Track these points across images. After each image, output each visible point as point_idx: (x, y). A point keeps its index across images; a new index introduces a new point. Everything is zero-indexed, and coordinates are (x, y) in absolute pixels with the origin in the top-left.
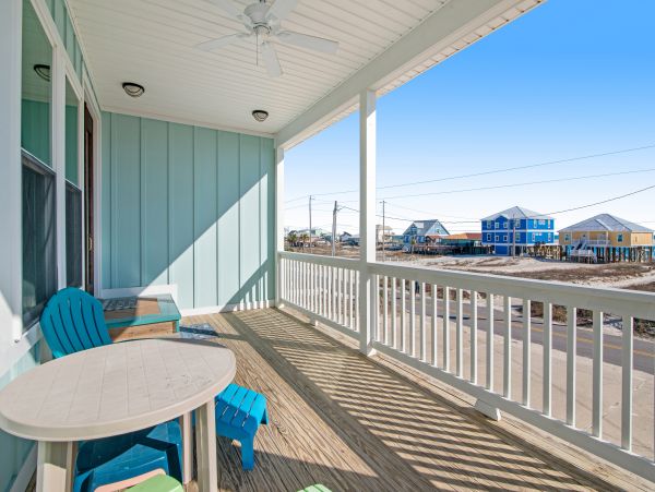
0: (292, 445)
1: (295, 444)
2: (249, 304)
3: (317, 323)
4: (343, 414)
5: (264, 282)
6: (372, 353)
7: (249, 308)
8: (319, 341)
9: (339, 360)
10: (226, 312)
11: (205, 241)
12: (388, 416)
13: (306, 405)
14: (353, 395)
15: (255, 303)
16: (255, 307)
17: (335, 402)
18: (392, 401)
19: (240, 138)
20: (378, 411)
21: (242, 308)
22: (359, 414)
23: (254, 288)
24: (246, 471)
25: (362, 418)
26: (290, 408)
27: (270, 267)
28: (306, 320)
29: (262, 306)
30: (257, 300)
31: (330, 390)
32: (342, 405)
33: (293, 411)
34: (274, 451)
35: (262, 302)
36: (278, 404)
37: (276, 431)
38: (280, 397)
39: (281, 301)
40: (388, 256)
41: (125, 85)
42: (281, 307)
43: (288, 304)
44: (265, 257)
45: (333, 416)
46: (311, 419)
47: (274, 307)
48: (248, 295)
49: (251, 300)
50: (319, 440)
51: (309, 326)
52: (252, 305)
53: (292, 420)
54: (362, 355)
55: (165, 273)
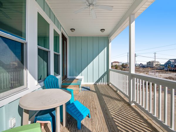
0: (93, 127)
1: (94, 127)
2: (101, 83)
3: (118, 91)
4: (113, 123)
5: (105, 77)
6: (133, 105)
7: (101, 84)
8: (117, 97)
9: (120, 104)
10: (95, 85)
11: (90, 66)
12: (129, 129)
13: (103, 116)
14: (120, 117)
15: (103, 83)
16: (103, 84)
17: (113, 118)
18: (133, 124)
19: (99, 38)
20: (126, 126)
21: (99, 84)
22: (118, 125)
23: (103, 79)
24: (78, 129)
25: (119, 126)
26: (98, 115)
27: (107, 73)
28: (115, 90)
29: (105, 84)
30: (103, 82)
31: (112, 113)
32: (114, 119)
33: (98, 116)
34: (87, 127)
35: (105, 83)
36: (96, 113)
37: (91, 121)
38: (97, 111)
39: (110, 83)
40: (157, 72)
41: (71, 29)
42: (110, 85)
43: (112, 84)
44: (106, 70)
45: (109, 122)
46: (102, 121)
47: (108, 85)
48: (101, 81)
49: (102, 82)
50: (101, 128)
51: (116, 92)
52: (102, 83)
53: (97, 119)
54: (129, 104)
55: (81, 73)
